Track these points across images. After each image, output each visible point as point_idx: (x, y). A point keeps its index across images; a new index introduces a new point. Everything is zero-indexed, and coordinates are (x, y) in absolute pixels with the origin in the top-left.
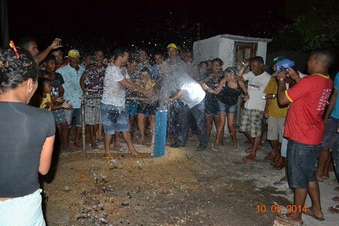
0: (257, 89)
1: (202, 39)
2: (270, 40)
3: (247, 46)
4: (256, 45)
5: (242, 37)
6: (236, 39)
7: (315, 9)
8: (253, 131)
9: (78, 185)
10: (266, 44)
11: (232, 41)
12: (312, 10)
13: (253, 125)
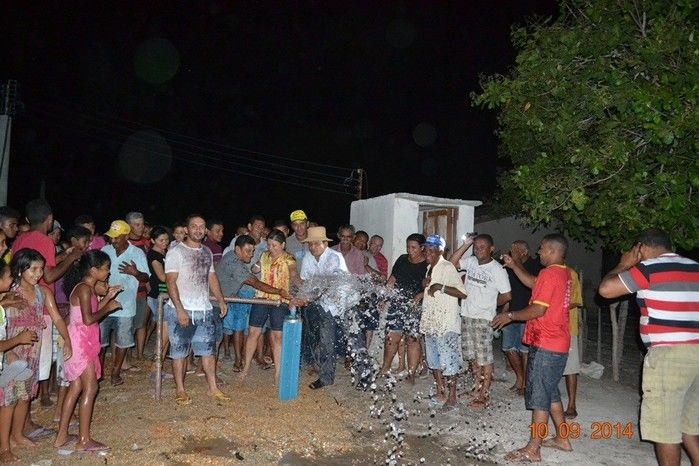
0: (482, 285)
1: (364, 197)
2: (479, 203)
3: (443, 212)
4: (456, 210)
5: (431, 198)
6: (421, 200)
7: (544, 155)
8: (481, 356)
9: (153, 443)
10: (473, 208)
11: (416, 204)
12: (542, 157)
13: (479, 346)
